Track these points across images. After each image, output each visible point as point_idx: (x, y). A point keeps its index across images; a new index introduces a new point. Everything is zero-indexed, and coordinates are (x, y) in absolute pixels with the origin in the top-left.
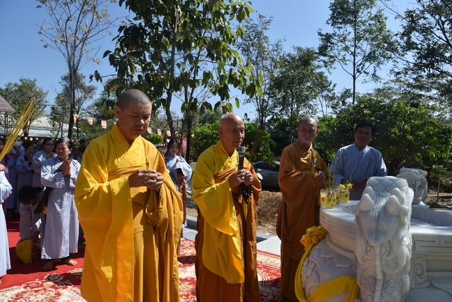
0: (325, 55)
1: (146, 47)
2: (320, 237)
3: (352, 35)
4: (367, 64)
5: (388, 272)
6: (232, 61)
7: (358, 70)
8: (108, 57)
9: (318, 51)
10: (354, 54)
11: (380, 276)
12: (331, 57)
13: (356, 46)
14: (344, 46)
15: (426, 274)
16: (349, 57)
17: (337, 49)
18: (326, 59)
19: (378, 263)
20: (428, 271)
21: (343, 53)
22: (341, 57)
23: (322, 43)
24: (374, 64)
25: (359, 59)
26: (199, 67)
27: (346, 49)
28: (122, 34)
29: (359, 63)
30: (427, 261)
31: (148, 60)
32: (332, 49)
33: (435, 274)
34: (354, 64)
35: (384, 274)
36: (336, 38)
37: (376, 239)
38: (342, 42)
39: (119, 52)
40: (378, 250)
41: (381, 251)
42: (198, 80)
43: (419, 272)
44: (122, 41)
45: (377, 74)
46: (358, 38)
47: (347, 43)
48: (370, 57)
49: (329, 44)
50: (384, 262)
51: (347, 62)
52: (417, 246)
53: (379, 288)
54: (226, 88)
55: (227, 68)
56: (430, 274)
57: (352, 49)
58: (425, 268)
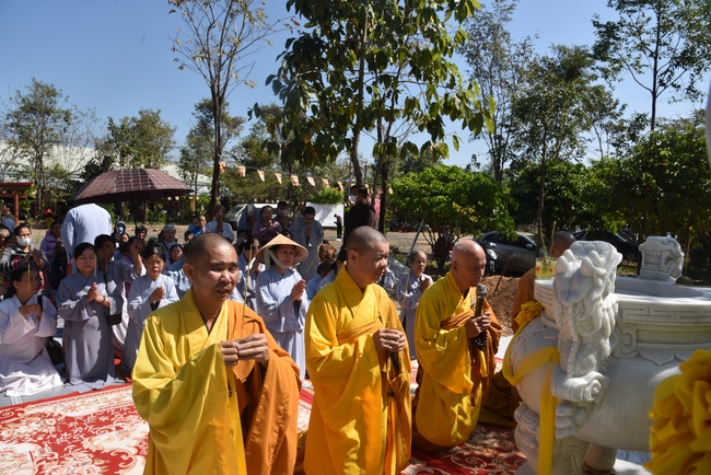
0: (604, 59)
1: (322, 64)
2: (536, 313)
3: (654, 23)
4: (678, 71)
5: (584, 334)
6: (448, 81)
7: (661, 81)
8: (272, 83)
9: (591, 52)
10: (655, 55)
11: (575, 339)
12: (616, 61)
13: (659, 43)
14: (638, 42)
15: (634, 344)
16: (646, 60)
17: (625, 48)
18: (605, 65)
19: (571, 323)
20: (638, 341)
21: (636, 54)
22: (632, 61)
23: (600, 39)
24: (691, 70)
25: (663, 63)
26: (398, 91)
27: (642, 46)
28: (291, 49)
29: (664, 69)
30: (637, 331)
31: (327, 85)
32: (616, 49)
33: (645, 345)
34: (656, 72)
35: (580, 337)
36: (625, 29)
37: (567, 299)
38: (634, 35)
39: (286, 72)
40: (570, 311)
41: (574, 312)
42: (397, 111)
43: (627, 342)
44: (288, 58)
45: (697, 87)
46: (663, 27)
47: (644, 37)
48: (685, 59)
49: (611, 40)
50: (578, 324)
51: (643, 69)
52: (624, 314)
53: (574, 349)
54: (439, 120)
55: (441, 92)
56: (640, 344)
57: (653, 47)
58: (634, 339)
